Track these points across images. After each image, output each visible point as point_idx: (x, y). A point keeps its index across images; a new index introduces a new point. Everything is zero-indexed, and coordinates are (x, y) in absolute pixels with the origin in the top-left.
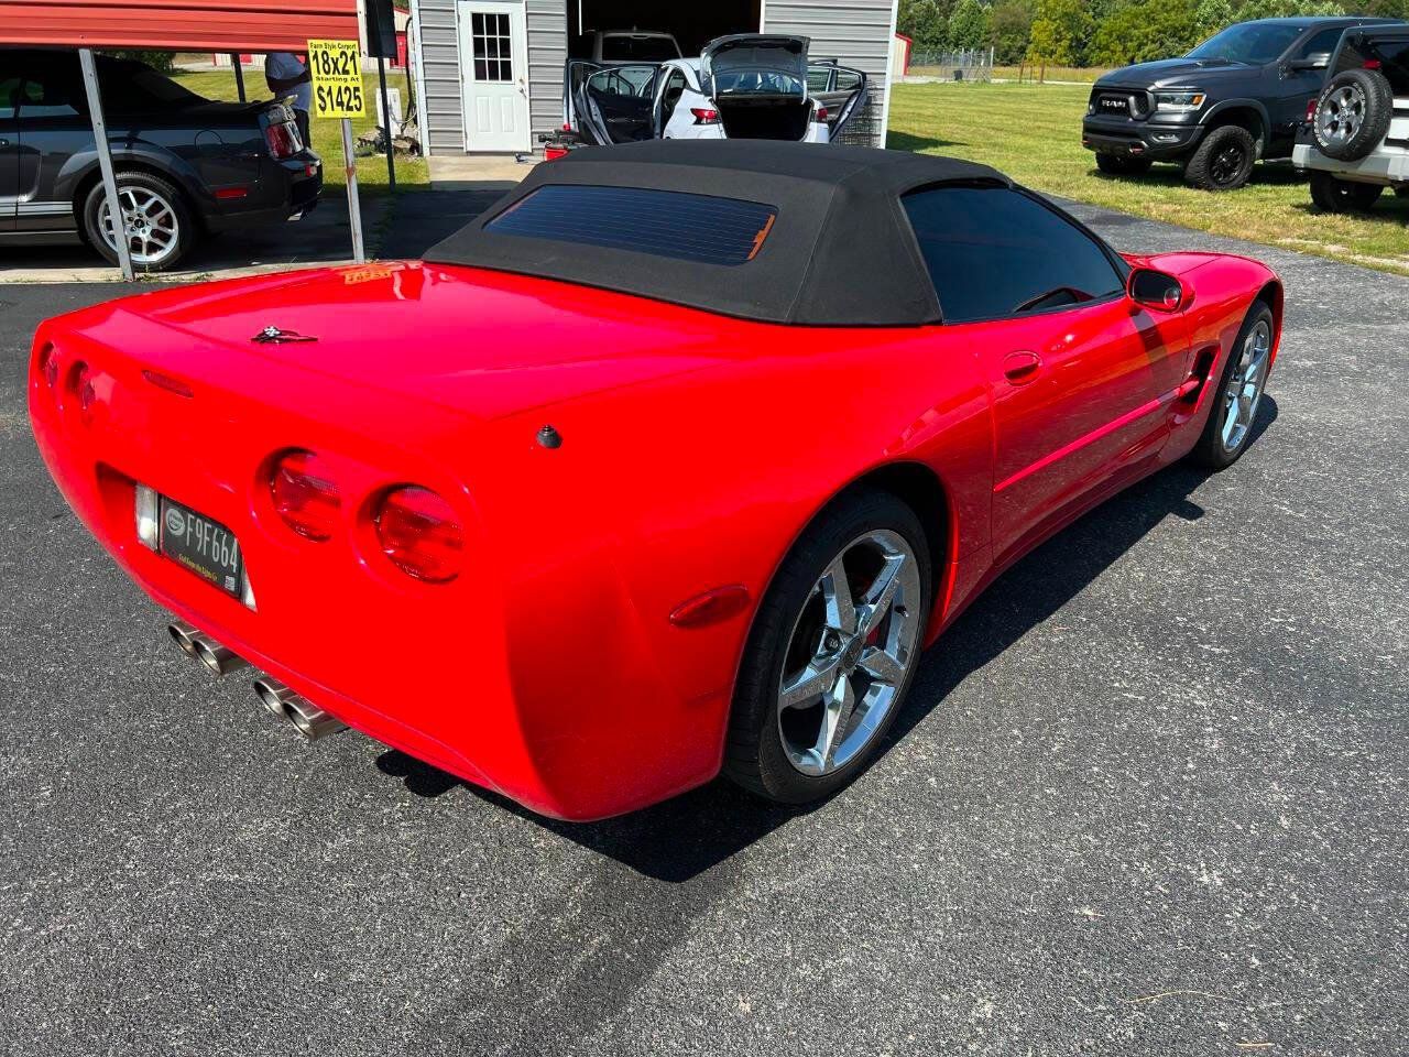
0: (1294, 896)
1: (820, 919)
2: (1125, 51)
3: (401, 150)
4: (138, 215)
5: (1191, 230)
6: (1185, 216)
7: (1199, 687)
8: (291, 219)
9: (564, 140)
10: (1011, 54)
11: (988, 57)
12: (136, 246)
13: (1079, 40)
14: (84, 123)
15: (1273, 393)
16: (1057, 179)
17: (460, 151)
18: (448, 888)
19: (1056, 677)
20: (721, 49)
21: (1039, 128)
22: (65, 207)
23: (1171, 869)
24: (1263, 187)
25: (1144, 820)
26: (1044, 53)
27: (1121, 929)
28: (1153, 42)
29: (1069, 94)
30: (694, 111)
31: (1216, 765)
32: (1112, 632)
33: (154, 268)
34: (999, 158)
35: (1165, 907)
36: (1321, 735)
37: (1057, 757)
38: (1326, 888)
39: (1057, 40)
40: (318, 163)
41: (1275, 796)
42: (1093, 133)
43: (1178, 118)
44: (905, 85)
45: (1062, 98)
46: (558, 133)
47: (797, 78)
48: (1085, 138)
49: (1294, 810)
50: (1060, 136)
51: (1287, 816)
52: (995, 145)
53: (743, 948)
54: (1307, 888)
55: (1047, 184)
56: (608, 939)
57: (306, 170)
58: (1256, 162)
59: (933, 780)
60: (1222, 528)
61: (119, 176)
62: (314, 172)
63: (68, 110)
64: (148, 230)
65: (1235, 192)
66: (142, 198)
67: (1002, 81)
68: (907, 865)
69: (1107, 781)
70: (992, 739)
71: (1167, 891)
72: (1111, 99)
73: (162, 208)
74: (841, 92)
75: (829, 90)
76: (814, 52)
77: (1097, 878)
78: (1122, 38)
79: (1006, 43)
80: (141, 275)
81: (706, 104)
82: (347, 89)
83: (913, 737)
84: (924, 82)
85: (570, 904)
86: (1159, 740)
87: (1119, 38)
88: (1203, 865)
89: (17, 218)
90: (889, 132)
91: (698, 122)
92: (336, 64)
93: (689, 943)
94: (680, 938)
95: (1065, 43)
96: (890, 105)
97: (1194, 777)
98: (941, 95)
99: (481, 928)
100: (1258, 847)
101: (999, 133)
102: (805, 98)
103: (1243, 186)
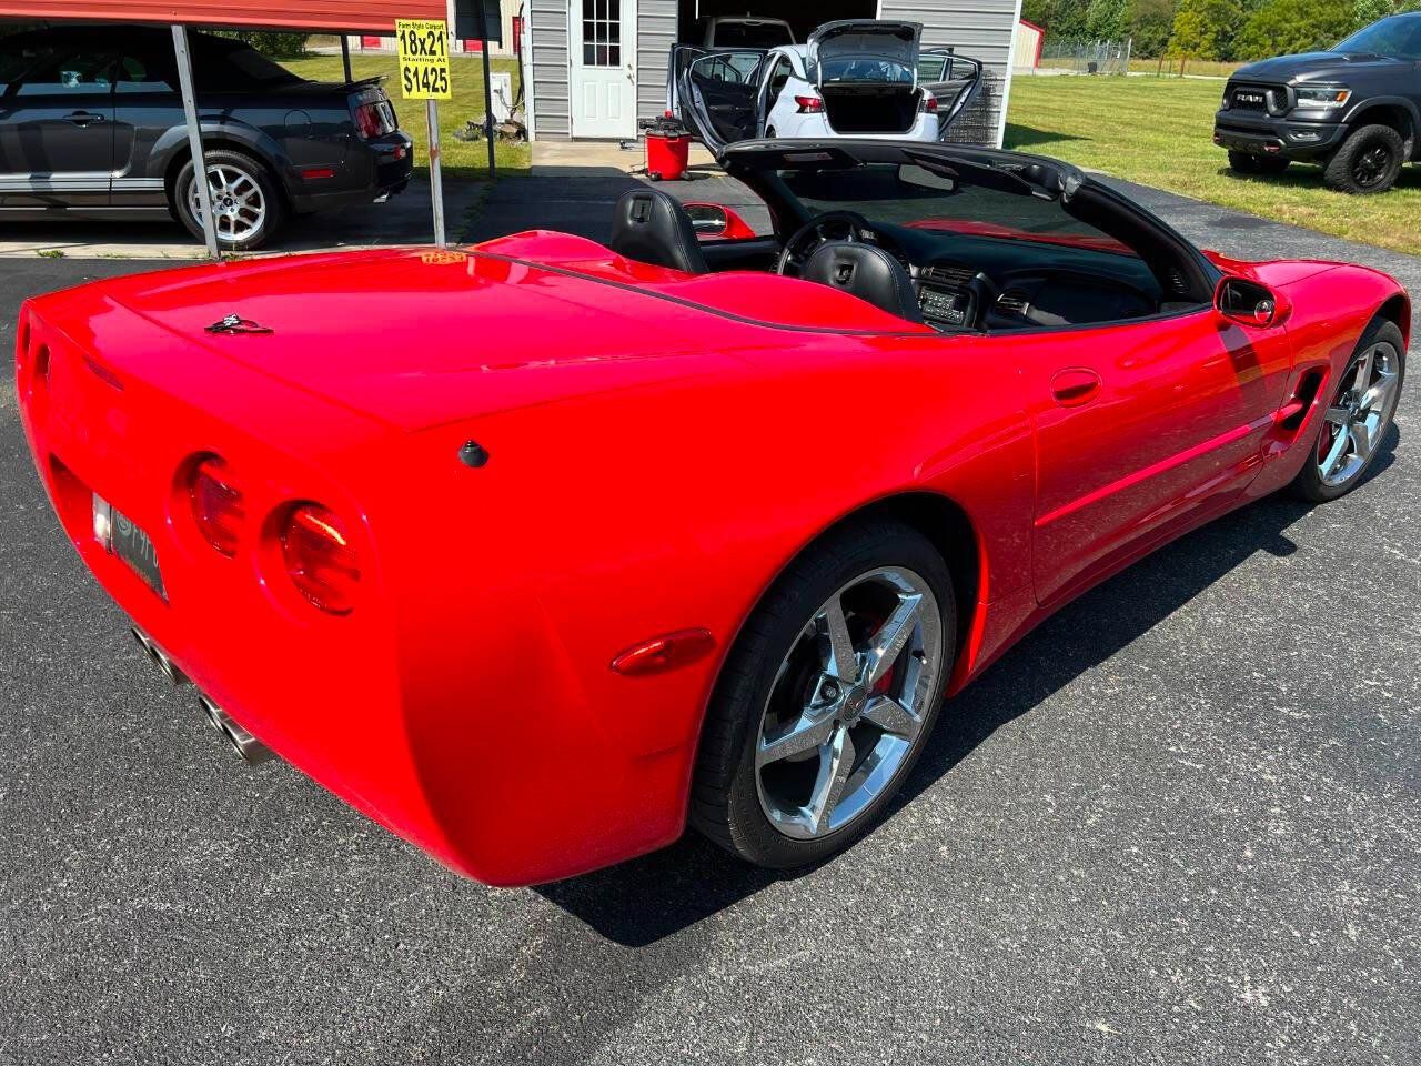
0: (1352, 1026)
1: (789, 1009)
2: (1274, 45)
3: (507, 134)
4: (228, 193)
5: (1325, 235)
6: (1321, 220)
7: (1270, 757)
8: (377, 201)
9: (666, 128)
10: (1152, 47)
11: (1125, 49)
12: (224, 224)
13: (1225, 33)
14: (175, 100)
15: (1399, 419)
16: (1183, 177)
17: (564, 136)
18: (387, 937)
19: (1105, 735)
20: (829, 35)
21: (1172, 123)
22: (157, 183)
23: (1208, 981)
24: (1410, 192)
25: (1184, 917)
26: (1186, 46)
27: (1138, 1051)
28: (1306, 36)
29: (1209, 89)
30: (798, 99)
31: (1278, 853)
32: (1176, 685)
33: (241, 246)
34: (1124, 154)
35: (1195, 1027)
36: (1408, 827)
37: (1092, 832)
38: (1393, 1019)
39: (1202, 33)
40: (408, 145)
41: (1345, 898)
42: (1225, 129)
43: (1320, 116)
44: (1034, 76)
45: (1200, 93)
46: (660, 119)
47: (908, 67)
48: (1216, 135)
49: (1366, 918)
50: (1191, 132)
51: (1356, 924)
52: (1122, 140)
53: (695, 1037)
54: (1369, 1017)
55: (1172, 183)
56: (547, 1012)
57: (396, 152)
58: (1404, 165)
59: (945, 848)
60: (1319, 572)
61: (208, 154)
62: (402, 153)
63: (163, 87)
64: (236, 208)
65: (1379, 196)
66: (231, 177)
67: (1138, 74)
68: (899, 949)
69: (1145, 865)
70: (1019, 804)
71: (1199, 1008)
72: (1246, 94)
73: (251, 187)
74: (956, 81)
75: (944, 79)
76: (926, 40)
77: (1119, 985)
78: (1273, 32)
79: (1145, 35)
80: (228, 253)
81: (810, 92)
82: (433, 70)
83: (931, 795)
84: (1056, 74)
85: (514, 967)
86: (1213, 819)
87: (1268, 32)
88: (1247, 978)
89: (110, 193)
90: (1007, 125)
91: (801, 111)
92: (423, 44)
93: (636, 1025)
94: (626, 1019)
95: (1210, 36)
96: (1011, 96)
97: (1250, 867)
98: (1072, 88)
99: (412, 988)
100: (1317, 961)
101: (1127, 129)
102: (914, 88)
103: (1388, 190)
